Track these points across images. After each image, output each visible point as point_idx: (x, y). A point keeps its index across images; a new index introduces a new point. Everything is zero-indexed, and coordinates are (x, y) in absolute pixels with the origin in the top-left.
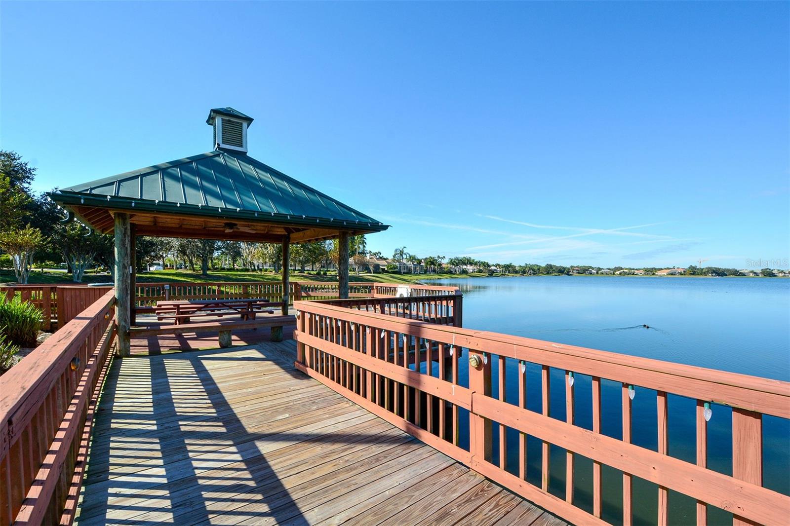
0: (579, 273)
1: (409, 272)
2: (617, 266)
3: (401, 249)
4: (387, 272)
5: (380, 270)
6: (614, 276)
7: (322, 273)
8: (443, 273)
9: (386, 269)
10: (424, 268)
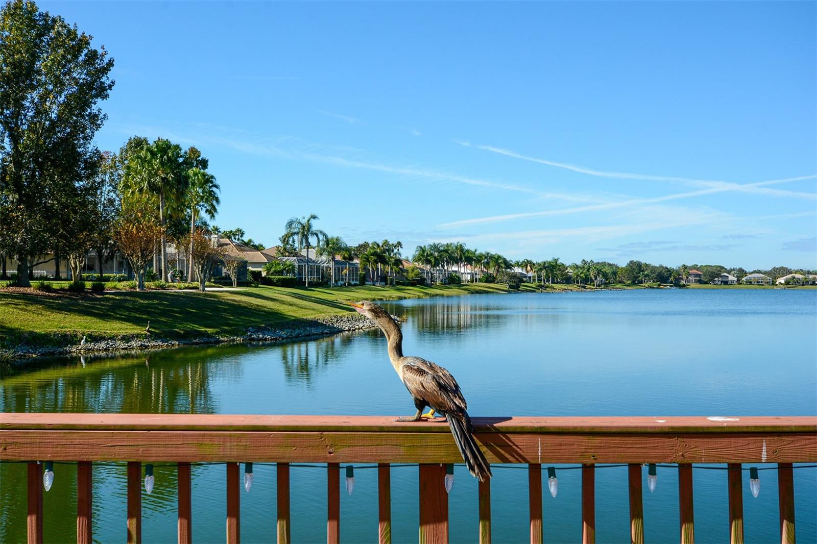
0: (700, 282)
1: (323, 282)
2: (778, 266)
3: (304, 221)
4: (267, 282)
5: (249, 277)
6: (775, 288)
7: (88, 285)
8: (403, 284)
9: (264, 274)
10: (360, 272)
